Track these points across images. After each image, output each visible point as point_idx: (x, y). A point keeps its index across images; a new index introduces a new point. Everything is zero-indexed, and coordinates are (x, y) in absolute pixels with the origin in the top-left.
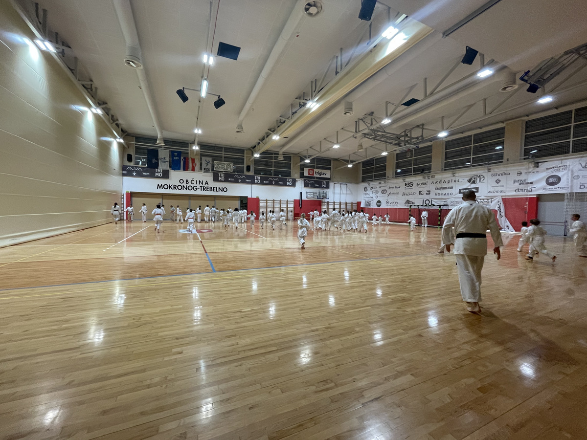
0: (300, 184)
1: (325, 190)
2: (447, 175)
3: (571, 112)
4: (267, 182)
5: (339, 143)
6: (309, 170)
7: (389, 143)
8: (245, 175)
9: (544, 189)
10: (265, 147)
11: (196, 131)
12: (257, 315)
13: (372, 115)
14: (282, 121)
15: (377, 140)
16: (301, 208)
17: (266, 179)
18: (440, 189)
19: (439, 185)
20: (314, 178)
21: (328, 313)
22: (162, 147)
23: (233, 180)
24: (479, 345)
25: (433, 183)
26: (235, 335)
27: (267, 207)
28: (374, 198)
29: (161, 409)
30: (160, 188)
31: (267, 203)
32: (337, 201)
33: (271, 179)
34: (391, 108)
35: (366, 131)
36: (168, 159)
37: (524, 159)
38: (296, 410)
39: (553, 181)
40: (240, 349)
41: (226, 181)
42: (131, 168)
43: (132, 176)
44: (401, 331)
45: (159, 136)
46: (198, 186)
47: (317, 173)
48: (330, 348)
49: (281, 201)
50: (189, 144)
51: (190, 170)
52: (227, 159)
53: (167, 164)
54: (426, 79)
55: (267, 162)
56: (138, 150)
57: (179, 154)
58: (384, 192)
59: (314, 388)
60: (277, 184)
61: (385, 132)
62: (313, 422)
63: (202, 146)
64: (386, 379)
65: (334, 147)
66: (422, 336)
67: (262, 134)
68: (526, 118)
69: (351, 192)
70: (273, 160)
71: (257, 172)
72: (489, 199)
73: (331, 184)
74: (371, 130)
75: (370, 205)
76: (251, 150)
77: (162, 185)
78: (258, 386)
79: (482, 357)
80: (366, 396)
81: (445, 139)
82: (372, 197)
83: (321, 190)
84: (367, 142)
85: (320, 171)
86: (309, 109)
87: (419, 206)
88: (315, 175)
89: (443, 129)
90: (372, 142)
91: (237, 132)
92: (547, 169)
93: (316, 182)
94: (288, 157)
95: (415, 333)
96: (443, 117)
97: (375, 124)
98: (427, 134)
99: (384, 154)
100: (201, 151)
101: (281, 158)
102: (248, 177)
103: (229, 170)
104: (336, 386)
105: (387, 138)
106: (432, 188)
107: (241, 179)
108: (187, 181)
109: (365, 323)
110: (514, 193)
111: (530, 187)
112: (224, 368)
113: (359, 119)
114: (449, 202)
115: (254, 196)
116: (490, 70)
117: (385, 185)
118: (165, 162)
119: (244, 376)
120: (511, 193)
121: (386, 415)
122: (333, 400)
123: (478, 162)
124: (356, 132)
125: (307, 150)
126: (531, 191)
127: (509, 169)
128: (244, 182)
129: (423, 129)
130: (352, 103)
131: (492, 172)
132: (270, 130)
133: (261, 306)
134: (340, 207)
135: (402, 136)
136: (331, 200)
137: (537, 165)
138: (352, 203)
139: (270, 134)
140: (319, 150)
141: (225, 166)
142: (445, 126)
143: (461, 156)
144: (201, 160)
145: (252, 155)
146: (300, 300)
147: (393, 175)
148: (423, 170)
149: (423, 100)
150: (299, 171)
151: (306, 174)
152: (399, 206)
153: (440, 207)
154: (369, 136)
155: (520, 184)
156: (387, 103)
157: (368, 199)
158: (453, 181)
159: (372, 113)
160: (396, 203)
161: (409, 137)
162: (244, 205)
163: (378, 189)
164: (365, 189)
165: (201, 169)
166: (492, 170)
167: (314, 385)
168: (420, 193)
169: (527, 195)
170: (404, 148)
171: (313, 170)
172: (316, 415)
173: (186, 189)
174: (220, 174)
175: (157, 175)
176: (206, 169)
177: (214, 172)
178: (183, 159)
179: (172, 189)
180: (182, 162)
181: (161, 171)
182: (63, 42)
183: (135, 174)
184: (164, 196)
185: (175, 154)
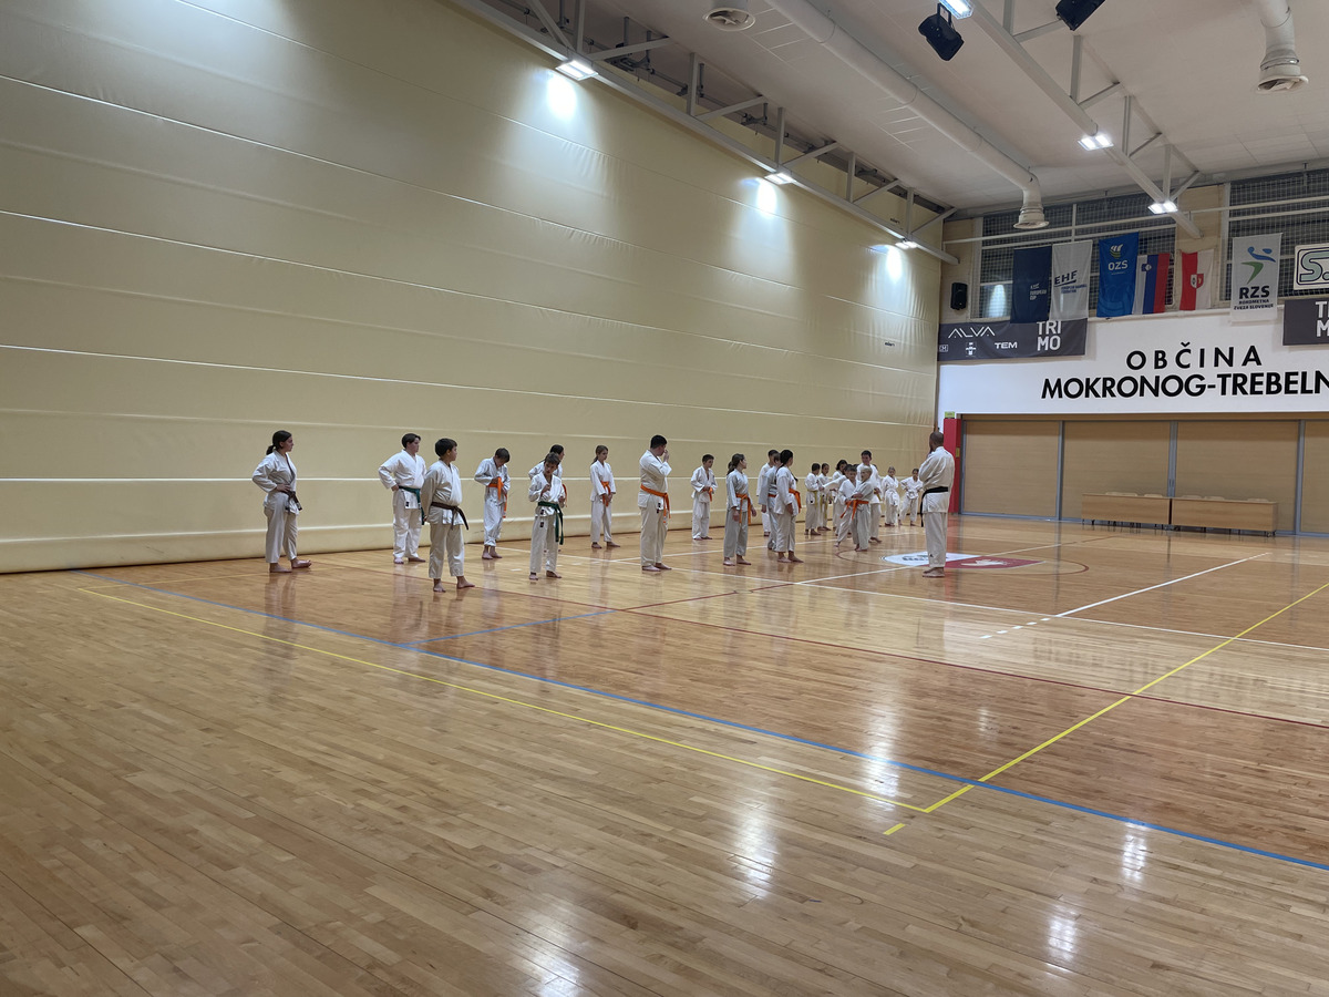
11: (1088, 143)
22: (1049, 235)
30: (1052, 395)
36: (1085, 276)
42: (961, 333)
43: (964, 358)
45: (1025, 195)
46: (1211, 374)
51: (1174, 309)
53: (1083, 295)
56: (991, 263)
57: (1134, 244)
77: (1058, 383)
100: (1232, 213)
108: (1160, 359)
118: (1074, 290)
144: (1229, 252)
165: (1226, 295)
173: (1156, 394)
174: (1321, 304)
175: (1043, 347)
176: (1251, 291)
177: (1290, 297)
178: (1144, 266)
179: (1097, 395)
180: (1141, 278)
181: (1056, 328)
182: (649, 33)
183: (971, 350)
184: (1066, 424)
185: (1114, 248)
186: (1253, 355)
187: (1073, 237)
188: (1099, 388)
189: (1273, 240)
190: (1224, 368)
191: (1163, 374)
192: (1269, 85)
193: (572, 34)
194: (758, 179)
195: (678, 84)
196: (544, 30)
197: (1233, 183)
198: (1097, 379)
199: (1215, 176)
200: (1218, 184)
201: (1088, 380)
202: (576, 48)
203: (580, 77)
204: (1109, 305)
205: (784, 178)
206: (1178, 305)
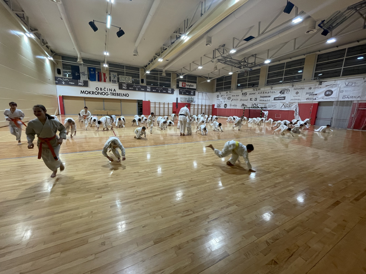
0: (176, 92)
1: (193, 97)
2: (268, 89)
3: (345, 49)
4: (155, 91)
5: (203, 65)
6: (183, 83)
7: (234, 66)
8: (140, 86)
9: (323, 98)
10: (153, 67)
11: (105, 53)
12: (148, 175)
13: (224, 47)
14: (165, 49)
15: (226, 64)
16: (177, 108)
17: (155, 88)
18: (263, 97)
19: (262, 95)
20: (185, 88)
21: (192, 172)
22: (81, 64)
23: (132, 88)
24: (275, 188)
25: (259, 93)
26: (135, 187)
27: (155, 107)
28: (223, 102)
29: (90, 230)
30: (83, 93)
31: (155, 104)
32: (200, 104)
33: (158, 88)
34: (236, 42)
35: (220, 58)
36: (86, 73)
37: (314, 79)
38: (170, 227)
39: (329, 93)
40: (138, 194)
41: (128, 89)
42: (61, 79)
43: (62, 84)
44: (232, 182)
45: (79, 56)
46: (109, 92)
47: (188, 85)
48: (191, 192)
49: (164, 103)
50: (101, 63)
51: (102, 81)
52: (128, 74)
54: (260, 22)
55: (155, 77)
56: (65, 66)
57: (94, 69)
58: (229, 98)
59: (181, 215)
60: (162, 92)
61: (231, 59)
62: (180, 233)
63: (110, 64)
64: (222, 208)
65: (199, 68)
66: (244, 184)
67: (151, 57)
68: (319, 53)
69: (209, 98)
70: (159, 76)
71: (148, 83)
72: (290, 104)
73: (197, 93)
74: (223, 57)
75: (220, 107)
76: (144, 68)
77: (84, 91)
78: (148, 215)
79: (276, 195)
80: (210, 218)
81: (268, 65)
82: (222, 102)
83: (190, 97)
84: (220, 65)
85: (190, 84)
86: (182, 41)
87: (249, 107)
88: (186, 87)
89: (268, 58)
90: (224, 65)
91: (134, 55)
92: (326, 86)
93: (187, 91)
94: (168, 74)
95: (240, 183)
96: (269, 50)
97: (226, 53)
98: (258, 61)
99: (231, 73)
100: (109, 68)
101: (164, 74)
102: (142, 87)
103: (129, 82)
104: (194, 213)
105: (233, 62)
106: (258, 96)
107: (138, 88)
108: (101, 89)
109: (212, 177)
110: (306, 101)
111: (315, 97)
112: (127, 206)
113: (216, 49)
114: (267, 105)
115: (147, 100)
116: (301, 18)
117: (231, 94)
118: (85, 75)
119: (139, 209)
120: (304, 101)
121: (221, 227)
122: (191, 221)
123: (287, 80)
124: (213, 58)
125: (181, 69)
126: (315, 99)
127: (304, 85)
128: (139, 90)
129: (256, 57)
130: (211, 37)
131: (294, 87)
132: (156, 54)
133: (151, 169)
134: (202, 107)
135: (242, 62)
136: (196, 103)
137: (321, 83)
138: (209, 105)
139: (157, 57)
140: (189, 70)
141: (127, 79)
142: (270, 56)
143: (277, 76)
144: (110, 74)
145: (145, 71)
146: (175, 165)
147: (235, 88)
148: (254, 85)
149: (257, 37)
150: (176, 84)
151: (180, 86)
152: (237, 108)
153: (262, 109)
154: (221, 61)
155: (309, 95)
156: (234, 39)
157: (219, 103)
158: (271, 92)
159: (224, 45)
160: (236, 106)
161: (246, 63)
162: (140, 106)
163: (225, 96)
164: (218, 96)
165: (110, 81)
166: (294, 86)
167: (181, 213)
168: (251, 99)
169: (313, 102)
170: (243, 70)
171: (185, 83)
172: (181, 229)
173: (101, 94)
174: (123, 84)
175: (80, 84)
176: (114, 81)
177: (119, 83)
179: (91, 94)
180: (97, 75)
181: (82, 81)
183: (64, 83)
185: (91, 69)
186: (115, 90)
189: (116, 74)
201: (89, 91)
204: (92, 79)
205: (31, 36)
206: (103, 81)
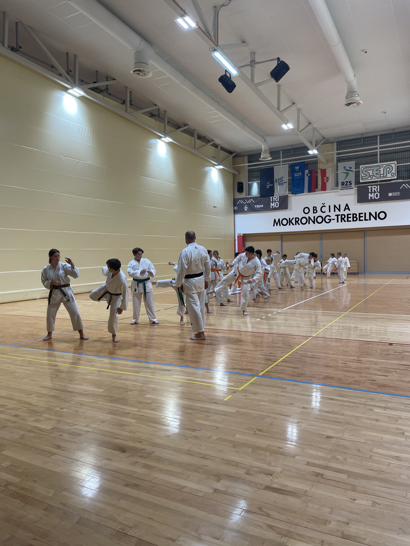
11: (285, 127)
22: (273, 163)
30: (277, 224)
36: (286, 179)
41: (384, 198)
42: (242, 202)
43: (243, 211)
45: (263, 148)
46: (333, 215)
52: (386, 157)
53: (286, 186)
56: (252, 174)
77: (279, 220)
100: (337, 154)
108: (315, 209)
118: (283, 184)
165: (337, 185)
173: (314, 223)
174: (370, 187)
175: (273, 207)
176: (345, 183)
177: (359, 185)
178: (307, 174)
179: (293, 224)
180: (306, 179)
181: (277, 199)
182: (107, 77)
183: (246, 208)
184: (283, 237)
185: (296, 168)
186: (347, 207)
187: (281, 163)
188: (294, 221)
189: (352, 164)
190: (337, 212)
191: (316, 215)
192: (348, 104)
193: (73, 77)
194: (158, 140)
195: (121, 99)
196: (60, 75)
197: (337, 142)
198: (293, 218)
199: (331, 140)
200: (332, 143)
201: (290, 219)
202: (75, 83)
203: (78, 95)
204: (296, 189)
205: (168, 139)
206: (320, 189)
